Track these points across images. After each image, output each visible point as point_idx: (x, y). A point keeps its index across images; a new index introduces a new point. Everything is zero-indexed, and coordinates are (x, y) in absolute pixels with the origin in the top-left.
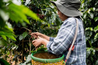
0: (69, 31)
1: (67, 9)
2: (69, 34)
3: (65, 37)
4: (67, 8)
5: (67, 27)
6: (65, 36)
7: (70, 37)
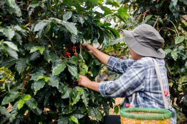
0: (137, 75)
1: (139, 44)
2: (134, 77)
3: (129, 79)
4: (139, 42)
5: (135, 68)
6: (129, 77)
7: (134, 81)
